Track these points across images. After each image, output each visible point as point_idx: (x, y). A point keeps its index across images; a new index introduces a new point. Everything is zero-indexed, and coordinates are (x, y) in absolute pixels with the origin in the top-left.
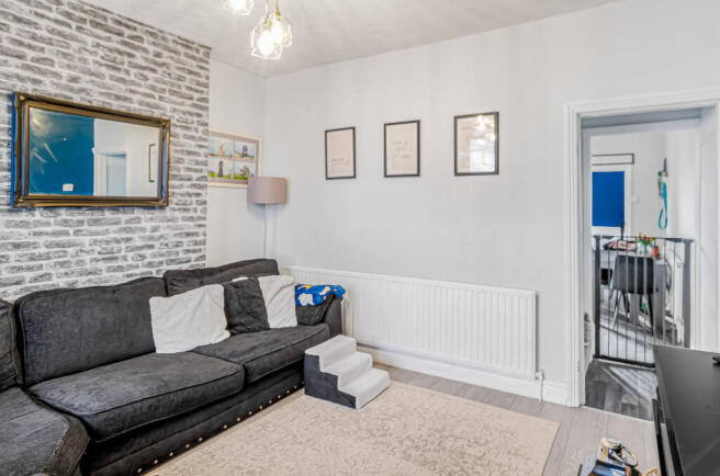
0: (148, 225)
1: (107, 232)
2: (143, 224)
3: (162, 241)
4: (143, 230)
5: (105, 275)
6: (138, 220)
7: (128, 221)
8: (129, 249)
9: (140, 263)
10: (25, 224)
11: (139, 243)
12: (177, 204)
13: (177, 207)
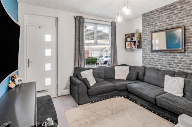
0: (180, 57)
1: (168, 58)
2: (178, 57)
3: (184, 62)
4: (178, 58)
5: (168, 68)
6: (176, 55)
7: (174, 56)
8: (174, 63)
9: (177, 67)
10: (153, 55)
11: (177, 62)
12: (190, 51)
13: (190, 52)
